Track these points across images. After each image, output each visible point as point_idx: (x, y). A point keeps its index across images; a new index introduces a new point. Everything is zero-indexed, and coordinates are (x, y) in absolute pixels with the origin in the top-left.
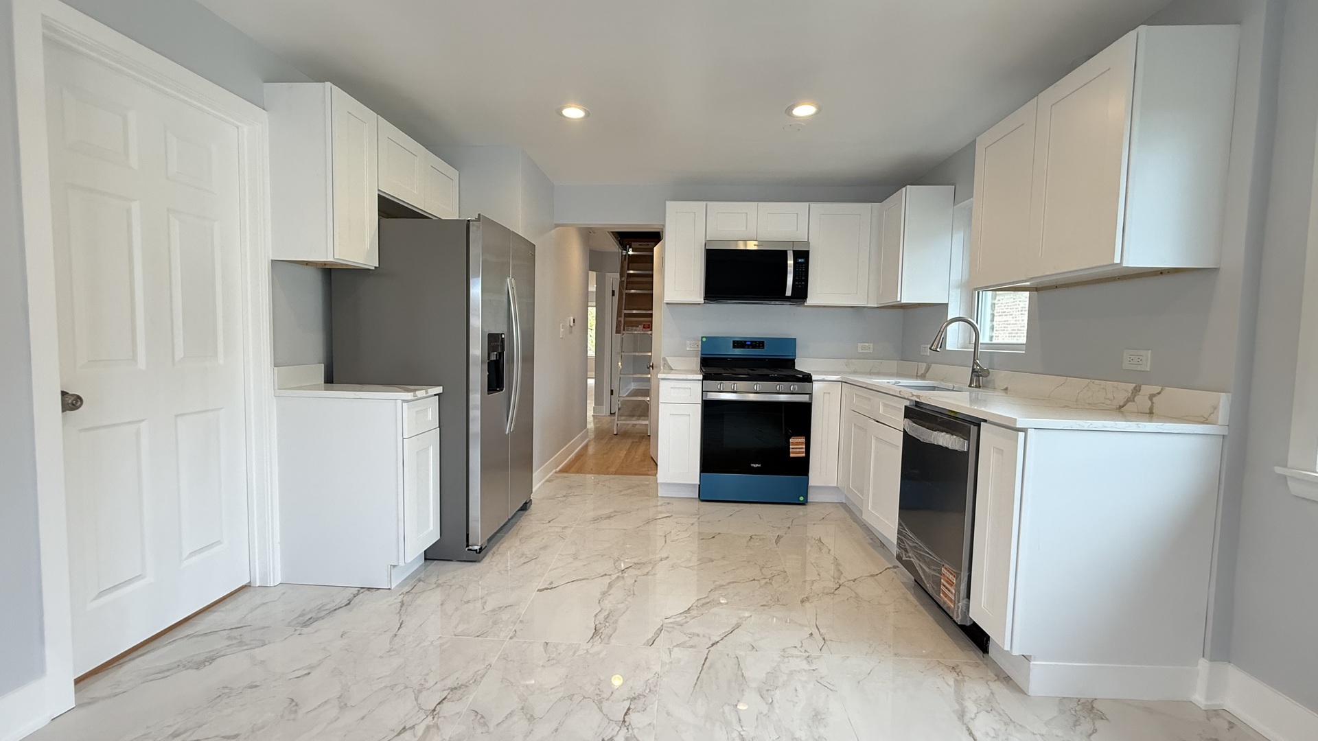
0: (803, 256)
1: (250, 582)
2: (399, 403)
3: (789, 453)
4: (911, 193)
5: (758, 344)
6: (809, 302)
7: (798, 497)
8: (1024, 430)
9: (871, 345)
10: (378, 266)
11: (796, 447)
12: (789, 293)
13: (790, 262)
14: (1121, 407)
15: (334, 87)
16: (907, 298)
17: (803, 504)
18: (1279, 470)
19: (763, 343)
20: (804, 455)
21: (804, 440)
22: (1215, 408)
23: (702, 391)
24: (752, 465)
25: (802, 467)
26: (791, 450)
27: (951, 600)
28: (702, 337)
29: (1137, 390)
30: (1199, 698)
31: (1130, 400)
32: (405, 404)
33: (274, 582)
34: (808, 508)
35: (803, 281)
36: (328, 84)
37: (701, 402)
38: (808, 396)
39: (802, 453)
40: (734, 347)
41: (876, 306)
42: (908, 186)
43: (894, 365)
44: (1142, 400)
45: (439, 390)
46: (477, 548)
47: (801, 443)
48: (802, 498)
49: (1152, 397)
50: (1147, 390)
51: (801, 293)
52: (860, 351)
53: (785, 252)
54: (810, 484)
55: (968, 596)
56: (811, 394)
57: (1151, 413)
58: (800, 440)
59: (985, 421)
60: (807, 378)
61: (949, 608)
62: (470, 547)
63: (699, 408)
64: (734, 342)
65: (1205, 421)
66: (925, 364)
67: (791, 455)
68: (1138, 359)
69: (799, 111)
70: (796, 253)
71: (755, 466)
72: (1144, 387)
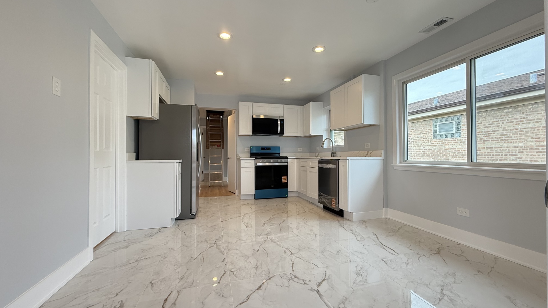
0: (282, 121)
1: (115, 231)
2: (175, 163)
3: (282, 181)
4: (312, 103)
5: (268, 148)
6: (285, 135)
8: (348, 160)
9: (301, 148)
10: (158, 119)
11: (284, 180)
12: (279, 132)
13: (279, 123)
14: (365, 156)
15: (153, 62)
16: (313, 133)
17: (286, 197)
18: (392, 165)
19: (270, 148)
20: (286, 182)
21: (286, 177)
22: (382, 154)
23: (255, 163)
25: (286, 185)
26: (283, 180)
27: (334, 206)
28: (250, 147)
29: (368, 152)
30: (384, 217)
31: (367, 154)
32: (177, 164)
33: (125, 230)
34: (288, 198)
35: (282, 128)
36: (151, 60)
37: (254, 166)
38: (287, 163)
39: (286, 181)
40: (261, 150)
41: (303, 136)
42: (312, 102)
43: (308, 154)
44: (369, 154)
45: (181, 161)
46: (194, 214)
47: (285, 178)
48: (286, 195)
49: (371, 153)
50: (370, 152)
51: (282, 132)
52: (298, 150)
53: (277, 120)
54: (288, 191)
55: (338, 203)
56: (288, 163)
57: (371, 156)
58: (285, 177)
59: (339, 160)
60: (286, 158)
61: (334, 208)
62: (192, 214)
63: (254, 168)
64: (261, 148)
65: (380, 157)
66: (318, 153)
67: (283, 182)
68: (369, 145)
69: (286, 80)
70: (280, 119)
71: (272, 186)
72: (369, 151)
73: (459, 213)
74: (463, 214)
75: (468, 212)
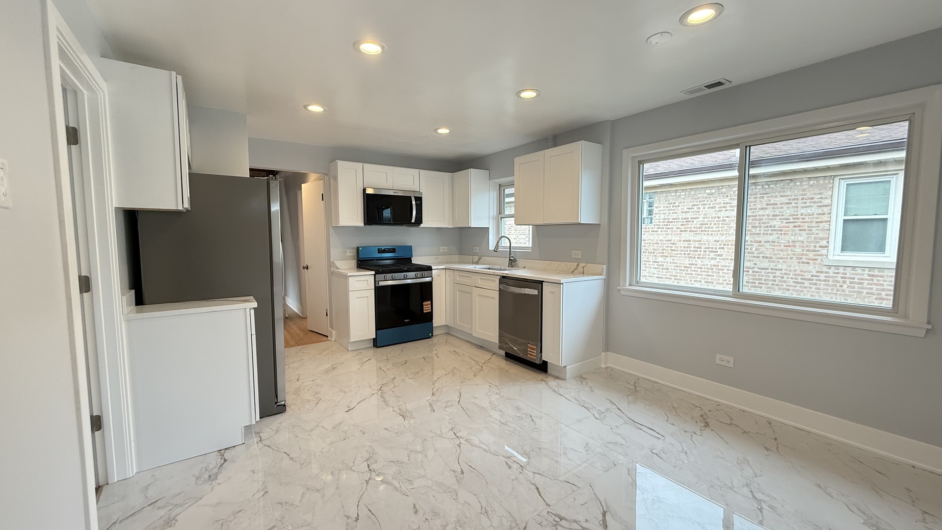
0: (419, 200)
4: (472, 171)
5: (392, 250)
6: (423, 225)
7: (427, 334)
8: (562, 284)
9: (446, 248)
10: (189, 208)
11: (426, 308)
12: (413, 221)
13: (414, 202)
14: (573, 272)
16: (474, 224)
17: (430, 337)
18: (618, 288)
19: (395, 249)
20: (430, 310)
21: (430, 302)
22: (603, 270)
23: (375, 281)
24: (405, 321)
25: (429, 317)
26: (424, 309)
27: (534, 356)
28: (358, 247)
29: (578, 265)
30: (603, 366)
31: (576, 269)
32: (252, 311)
33: (132, 472)
34: (433, 338)
35: (420, 213)
36: (174, 73)
37: (374, 288)
38: (431, 278)
40: (378, 252)
41: (452, 227)
42: (472, 169)
43: (456, 257)
44: (580, 268)
46: (283, 402)
47: (428, 304)
48: (430, 334)
49: (583, 267)
50: (582, 265)
51: (419, 221)
52: (441, 251)
53: (411, 198)
54: (434, 326)
55: (541, 352)
56: (431, 277)
57: (583, 273)
58: (428, 303)
59: (544, 281)
60: (428, 268)
61: (533, 359)
62: (278, 404)
63: (373, 291)
64: (378, 249)
65: (600, 275)
66: (478, 257)
67: (424, 312)
68: (577, 254)
69: (440, 131)
70: (415, 198)
71: (407, 321)
72: (580, 264)
73: (718, 362)
74: (724, 364)
75: (731, 359)
